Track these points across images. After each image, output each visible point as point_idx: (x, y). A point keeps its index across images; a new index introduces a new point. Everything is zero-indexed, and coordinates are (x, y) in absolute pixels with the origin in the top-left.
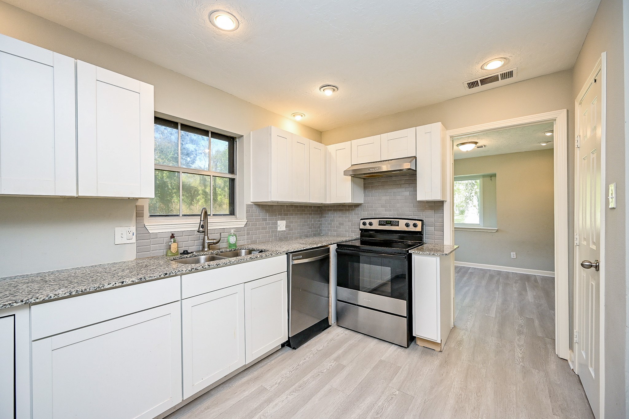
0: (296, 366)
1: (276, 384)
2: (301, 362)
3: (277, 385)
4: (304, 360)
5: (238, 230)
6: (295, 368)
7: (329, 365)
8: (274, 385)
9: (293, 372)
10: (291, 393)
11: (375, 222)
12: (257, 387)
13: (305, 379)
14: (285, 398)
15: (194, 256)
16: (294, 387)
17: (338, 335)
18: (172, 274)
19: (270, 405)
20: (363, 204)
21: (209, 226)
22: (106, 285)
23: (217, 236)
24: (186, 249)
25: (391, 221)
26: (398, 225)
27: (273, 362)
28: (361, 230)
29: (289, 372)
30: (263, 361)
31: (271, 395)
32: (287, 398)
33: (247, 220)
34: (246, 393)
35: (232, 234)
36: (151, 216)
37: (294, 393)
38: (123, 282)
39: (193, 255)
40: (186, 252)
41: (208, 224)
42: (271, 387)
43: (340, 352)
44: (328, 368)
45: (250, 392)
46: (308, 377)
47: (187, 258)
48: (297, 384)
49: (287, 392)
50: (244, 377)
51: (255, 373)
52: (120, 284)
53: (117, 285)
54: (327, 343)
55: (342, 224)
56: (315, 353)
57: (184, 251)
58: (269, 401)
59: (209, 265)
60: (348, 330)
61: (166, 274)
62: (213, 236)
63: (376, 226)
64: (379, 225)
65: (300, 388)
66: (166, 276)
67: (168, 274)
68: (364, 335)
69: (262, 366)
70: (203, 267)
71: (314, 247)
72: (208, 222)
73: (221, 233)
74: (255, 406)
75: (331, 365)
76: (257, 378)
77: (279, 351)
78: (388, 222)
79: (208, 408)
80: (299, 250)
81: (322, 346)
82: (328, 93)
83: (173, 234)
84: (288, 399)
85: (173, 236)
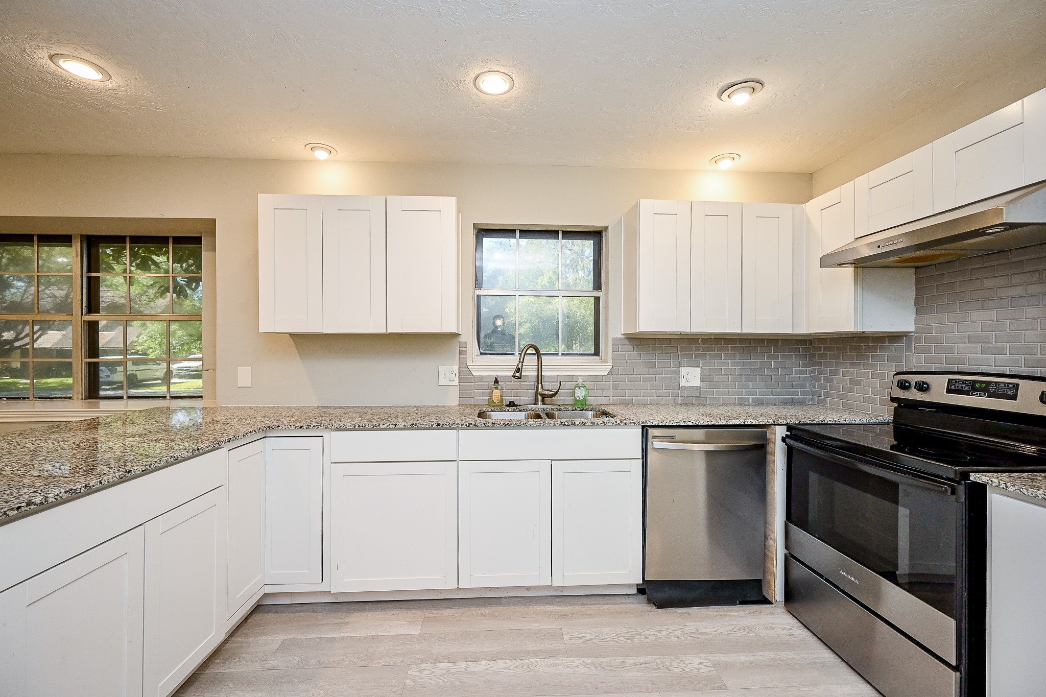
0: (634, 633)
1: (581, 639)
2: (649, 632)
3: (581, 641)
4: (657, 631)
5: (596, 379)
6: (629, 634)
7: (695, 666)
8: (576, 639)
9: (621, 638)
10: (589, 663)
11: (939, 385)
12: (553, 627)
13: (630, 660)
14: (575, 664)
15: (518, 410)
16: (601, 659)
17: (771, 628)
18: (445, 426)
19: (547, 660)
20: (913, 334)
21: (544, 371)
22: (381, 424)
23: (554, 387)
24: (512, 399)
25: (989, 383)
26: (1014, 397)
27: (606, 607)
28: (893, 399)
29: (614, 635)
30: (593, 598)
31: (561, 648)
32: (577, 667)
33: (612, 364)
34: (535, 626)
35: (580, 385)
36: (482, 354)
37: (593, 668)
38: (395, 425)
39: (516, 409)
40: (512, 404)
41: (543, 367)
42: (571, 639)
43: (742, 658)
44: (688, 670)
45: (541, 628)
46: (637, 661)
47: (508, 411)
48: (609, 659)
49: (585, 660)
50: (551, 604)
51: (569, 607)
52: (393, 427)
53: (391, 426)
54: (730, 628)
55: (858, 383)
56: (687, 632)
57: (510, 402)
58: (552, 654)
59: (492, 423)
60: (805, 630)
61: (439, 424)
62: (549, 386)
63: (939, 393)
64: (949, 391)
65: (609, 668)
66: (439, 427)
67: (441, 425)
68: (840, 660)
69: (587, 604)
70: (484, 424)
71: (717, 424)
72: (543, 364)
73: (561, 382)
74: (530, 649)
75: (698, 669)
76: (564, 616)
77: (631, 596)
78: (977, 385)
79: (485, 615)
80: (675, 424)
81: (714, 629)
82: (741, 99)
83: (496, 379)
84: (577, 669)
85: (496, 381)
